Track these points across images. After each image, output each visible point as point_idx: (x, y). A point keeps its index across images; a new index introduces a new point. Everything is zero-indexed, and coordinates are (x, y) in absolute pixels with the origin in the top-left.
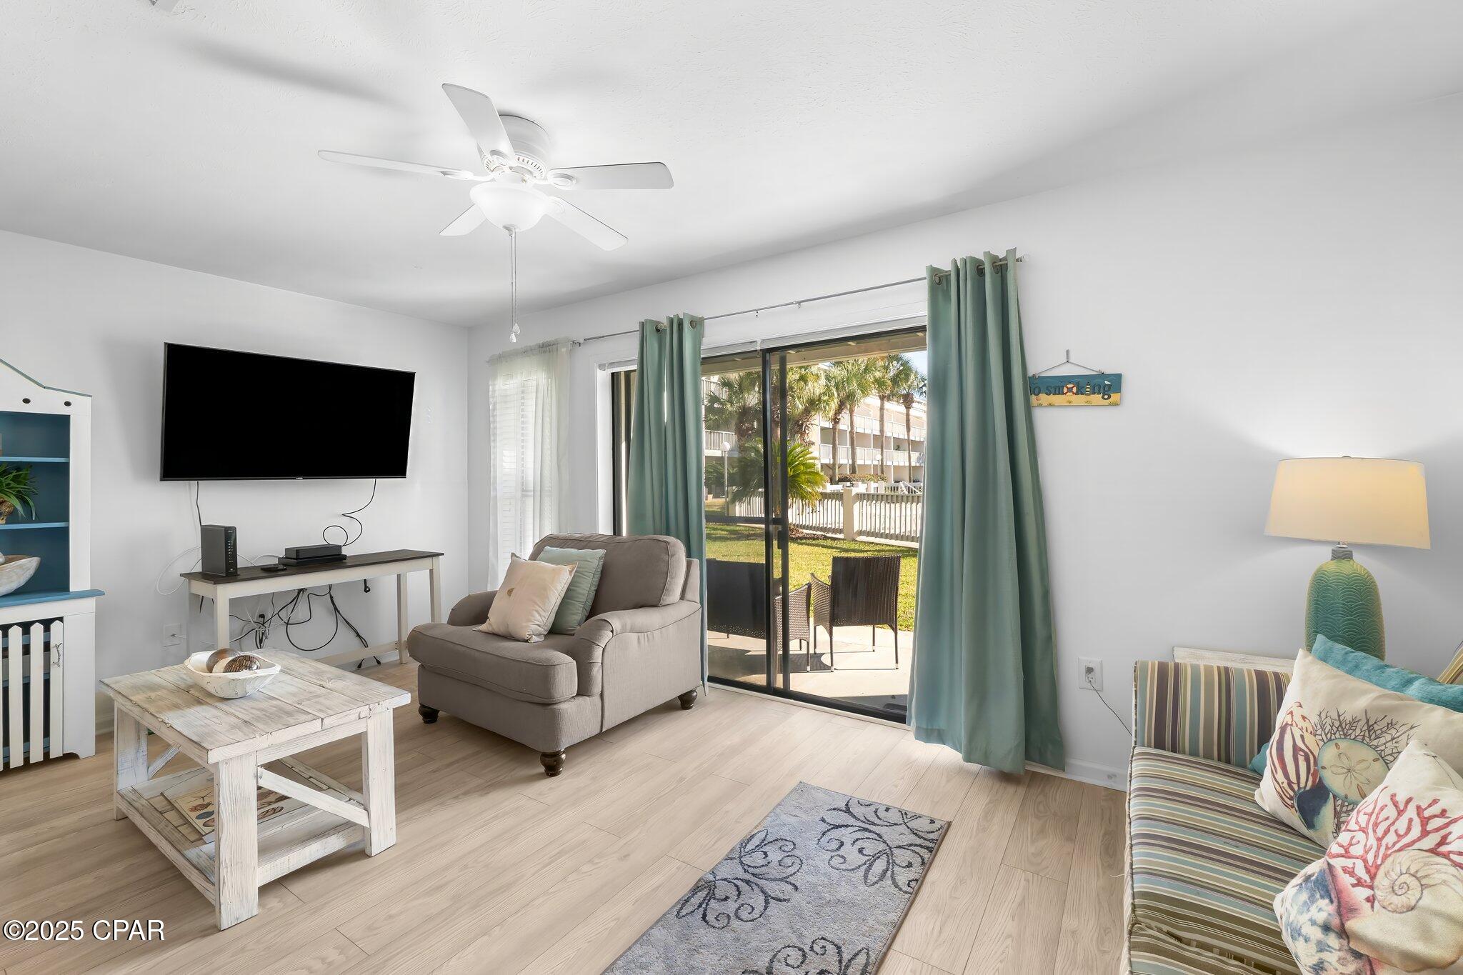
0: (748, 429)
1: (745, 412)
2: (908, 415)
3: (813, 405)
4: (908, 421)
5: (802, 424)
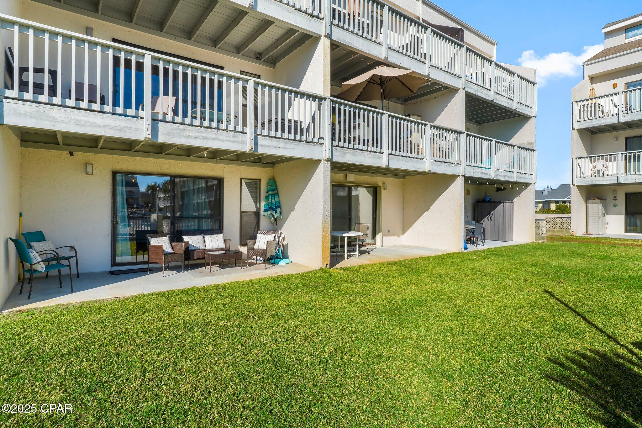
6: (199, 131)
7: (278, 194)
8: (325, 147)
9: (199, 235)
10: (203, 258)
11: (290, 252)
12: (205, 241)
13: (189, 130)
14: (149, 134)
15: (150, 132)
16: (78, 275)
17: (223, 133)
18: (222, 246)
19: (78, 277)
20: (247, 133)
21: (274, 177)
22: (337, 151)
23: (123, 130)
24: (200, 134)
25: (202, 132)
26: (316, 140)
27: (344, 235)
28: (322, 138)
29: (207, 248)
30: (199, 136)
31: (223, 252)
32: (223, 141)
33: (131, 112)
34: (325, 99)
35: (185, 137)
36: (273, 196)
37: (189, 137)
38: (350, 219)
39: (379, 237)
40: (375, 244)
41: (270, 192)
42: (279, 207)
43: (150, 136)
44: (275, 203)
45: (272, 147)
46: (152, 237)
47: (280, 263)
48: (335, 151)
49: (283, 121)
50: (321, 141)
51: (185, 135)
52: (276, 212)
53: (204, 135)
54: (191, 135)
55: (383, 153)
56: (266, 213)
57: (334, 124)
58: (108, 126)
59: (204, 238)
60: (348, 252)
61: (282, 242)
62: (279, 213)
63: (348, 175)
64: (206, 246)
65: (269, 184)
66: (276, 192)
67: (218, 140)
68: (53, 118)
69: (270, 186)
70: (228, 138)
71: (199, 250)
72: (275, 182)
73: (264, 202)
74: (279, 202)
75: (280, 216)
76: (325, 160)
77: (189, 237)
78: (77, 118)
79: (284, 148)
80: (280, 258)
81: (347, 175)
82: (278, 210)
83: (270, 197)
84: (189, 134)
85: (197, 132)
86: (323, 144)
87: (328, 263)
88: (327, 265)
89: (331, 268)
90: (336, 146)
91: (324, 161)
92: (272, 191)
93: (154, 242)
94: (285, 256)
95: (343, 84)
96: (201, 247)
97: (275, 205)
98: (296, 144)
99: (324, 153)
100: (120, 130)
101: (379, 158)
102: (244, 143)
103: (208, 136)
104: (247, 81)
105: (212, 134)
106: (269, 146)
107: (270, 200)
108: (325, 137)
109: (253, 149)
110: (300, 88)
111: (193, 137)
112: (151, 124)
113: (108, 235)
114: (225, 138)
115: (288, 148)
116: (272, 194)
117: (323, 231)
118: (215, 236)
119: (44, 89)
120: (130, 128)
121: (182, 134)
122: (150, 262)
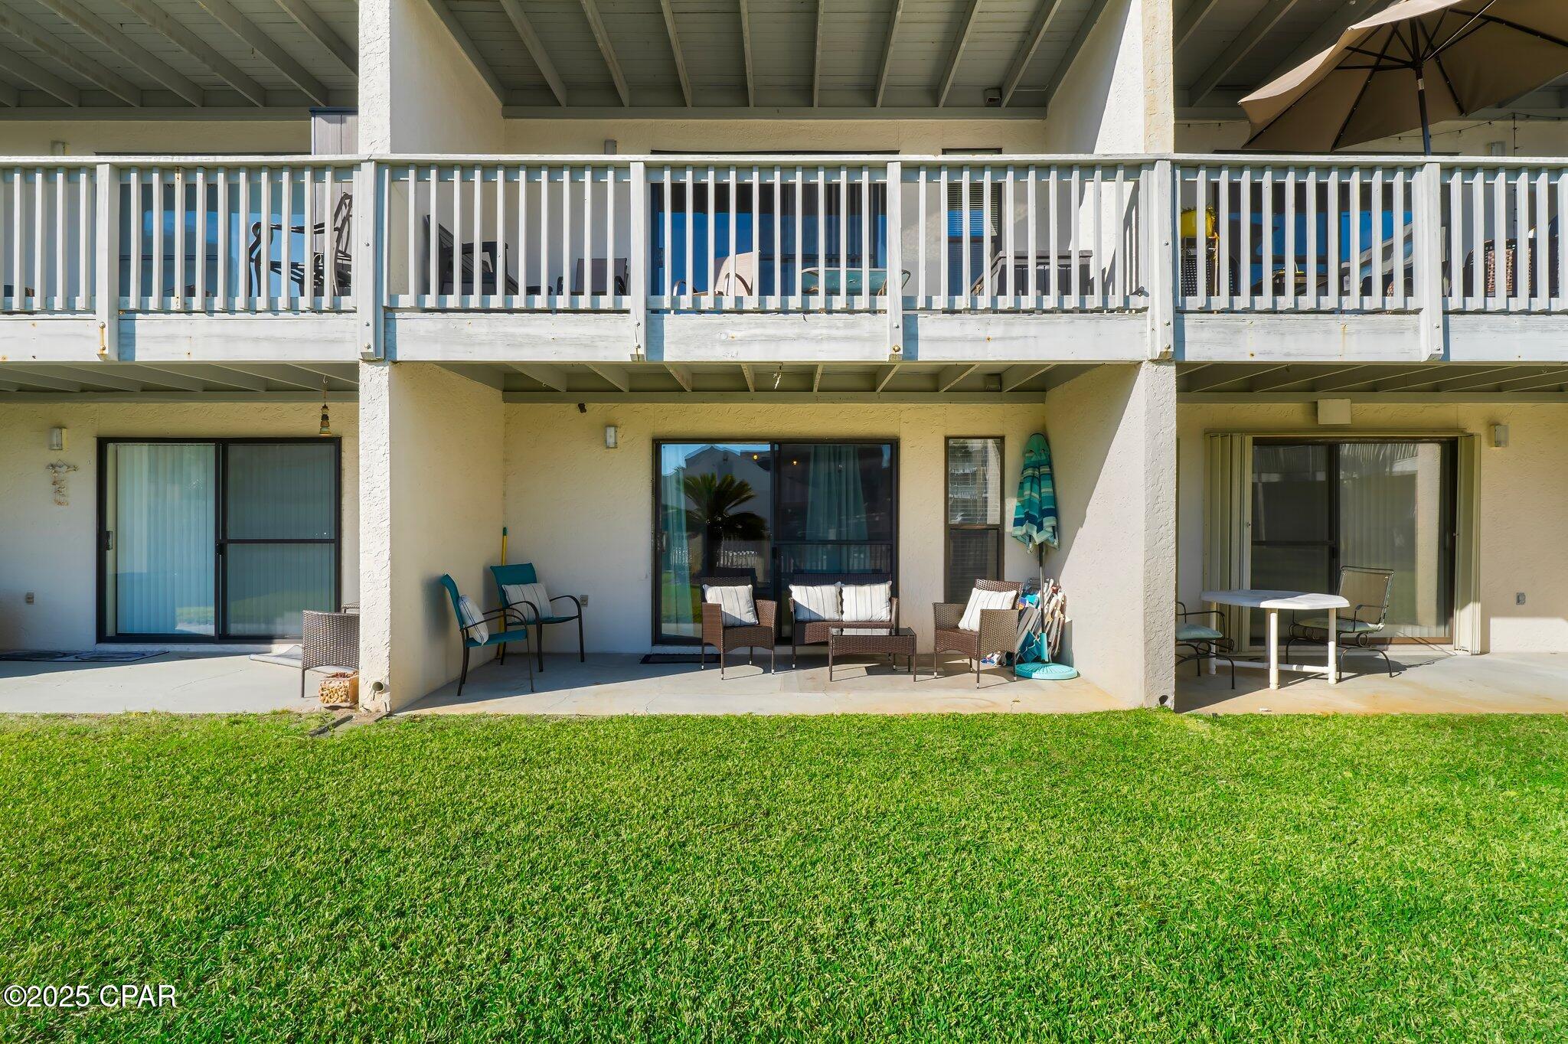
6: (756, 324)
7: (1051, 476)
8: (1153, 319)
9: (829, 584)
10: (826, 644)
11: (1078, 646)
12: (842, 600)
13: (734, 324)
14: (639, 347)
15: (642, 341)
16: (582, 656)
17: (817, 321)
18: (882, 613)
19: (583, 660)
20: (885, 312)
21: (1044, 427)
22: (1202, 327)
23: (590, 344)
24: (758, 331)
25: (763, 326)
26: (1116, 301)
27: (1264, 605)
28: (1140, 292)
29: (846, 617)
30: (756, 335)
31: (884, 632)
32: (819, 340)
33: (606, 301)
34: (1151, 164)
35: (723, 343)
36: (1036, 480)
37: (732, 342)
38: (1334, 553)
39: (1466, 618)
40: (1449, 640)
41: (1029, 472)
42: (1054, 512)
43: (641, 351)
44: (1040, 502)
45: (963, 339)
46: (711, 585)
47: (1034, 675)
48: (1193, 327)
49: (1022, 262)
50: (1137, 302)
51: (723, 337)
52: (1040, 528)
53: (771, 331)
54: (738, 335)
55: (1417, 312)
56: (1020, 531)
57: (1190, 242)
58: (564, 339)
59: (841, 592)
60: (1284, 659)
61: (1056, 615)
62: (1050, 529)
63: (1321, 403)
64: (842, 612)
65: (1028, 450)
66: (1045, 470)
67: (806, 339)
68: (469, 336)
69: (1031, 455)
70: (834, 332)
71: (824, 621)
72: (1047, 441)
73: (1016, 500)
74: (1054, 499)
75: (1051, 539)
76: (1153, 361)
77: (803, 588)
78: (510, 330)
79: (1002, 339)
80: (1043, 662)
81: (1316, 403)
82: (1049, 522)
83: (1027, 485)
84: (734, 334)
85: (751, 326)
86: (1145, 309)
87: (1170, 692)
88: (1163, 699)
89: (1179, 709)
90: (1201, 311)
91: (1151, 365)
92: (1034, 467)
93: (714, 597)
94: (1061, 657)
95: (1243, 100)
96: (829, 613)
97: (1041, 507)
98: (1042, 324)
99: (1148, 340)
100: (586, 346)
101: (1400, 331)
102: (874, 339)
103: (780, 332)
104: (883, 168)
105: (790, 325)
106: (953, 340)
107: (1027, 492)
108: (1153, 289)
109: (901, 352)
110: (1096, 151)
111: (742, 342)
112: (643, 324)
113: (647, 577)
114: (824, 331)
115: (1017, 338)
116: (1033, 477)
117: (1147, 587)
118: (866, 588)
119: (453, 283)
120: (602, 338)
121: (717, 336)
122: (705, 641)
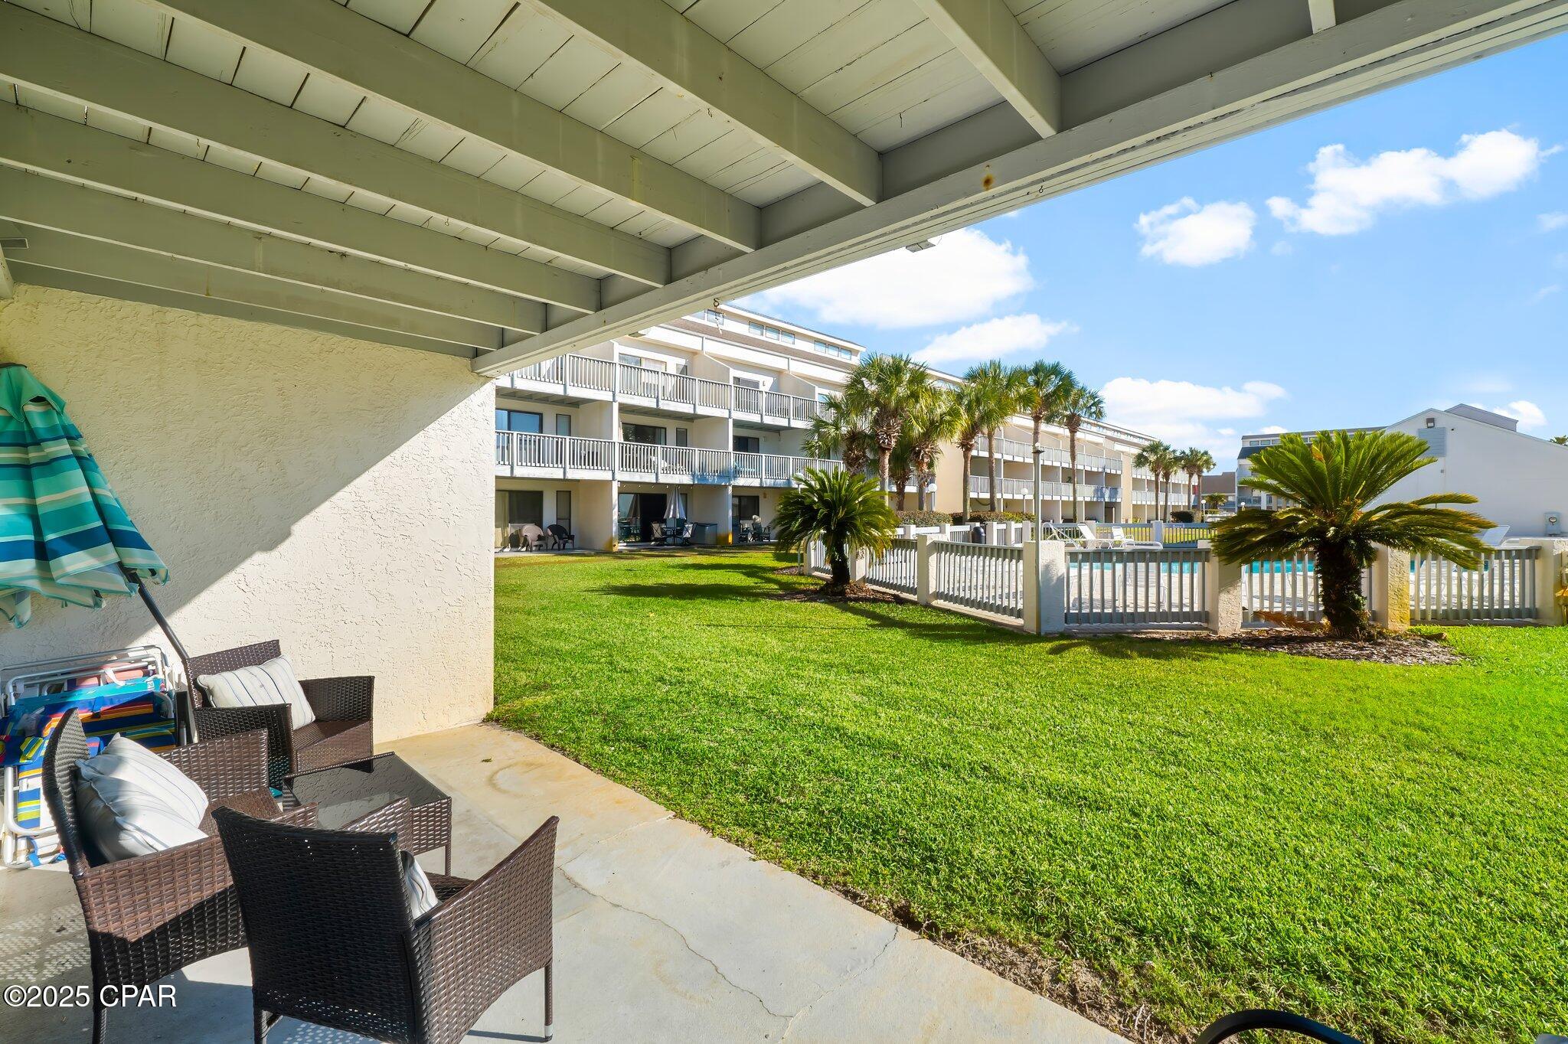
0: (858, 458)
1: (855, 437)
2: (1073, 440)
3: (934, 428)
4: (1073, 447)
5: (920, 451)
